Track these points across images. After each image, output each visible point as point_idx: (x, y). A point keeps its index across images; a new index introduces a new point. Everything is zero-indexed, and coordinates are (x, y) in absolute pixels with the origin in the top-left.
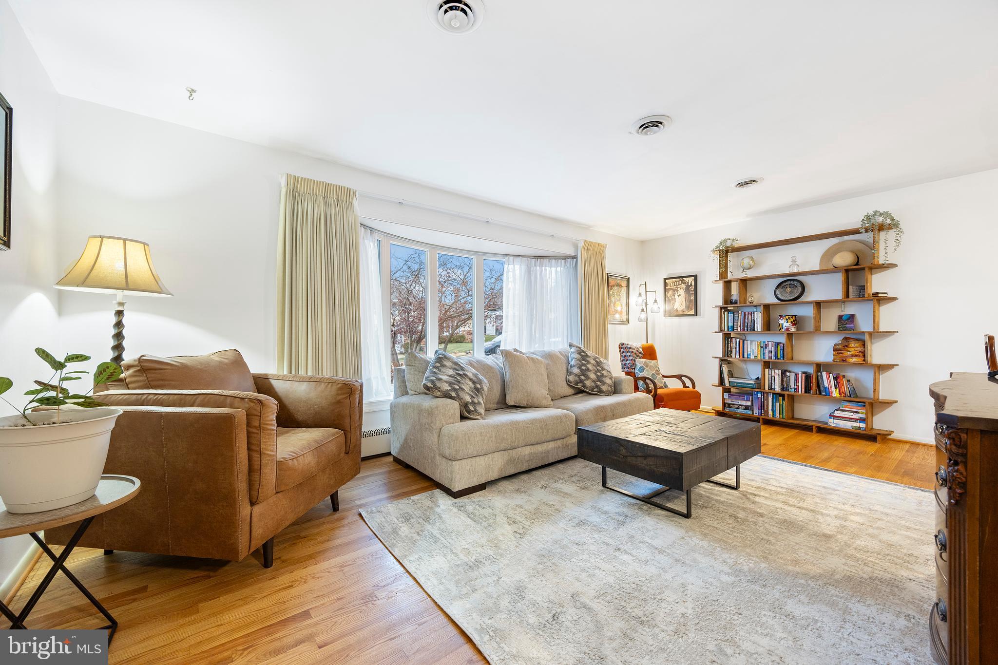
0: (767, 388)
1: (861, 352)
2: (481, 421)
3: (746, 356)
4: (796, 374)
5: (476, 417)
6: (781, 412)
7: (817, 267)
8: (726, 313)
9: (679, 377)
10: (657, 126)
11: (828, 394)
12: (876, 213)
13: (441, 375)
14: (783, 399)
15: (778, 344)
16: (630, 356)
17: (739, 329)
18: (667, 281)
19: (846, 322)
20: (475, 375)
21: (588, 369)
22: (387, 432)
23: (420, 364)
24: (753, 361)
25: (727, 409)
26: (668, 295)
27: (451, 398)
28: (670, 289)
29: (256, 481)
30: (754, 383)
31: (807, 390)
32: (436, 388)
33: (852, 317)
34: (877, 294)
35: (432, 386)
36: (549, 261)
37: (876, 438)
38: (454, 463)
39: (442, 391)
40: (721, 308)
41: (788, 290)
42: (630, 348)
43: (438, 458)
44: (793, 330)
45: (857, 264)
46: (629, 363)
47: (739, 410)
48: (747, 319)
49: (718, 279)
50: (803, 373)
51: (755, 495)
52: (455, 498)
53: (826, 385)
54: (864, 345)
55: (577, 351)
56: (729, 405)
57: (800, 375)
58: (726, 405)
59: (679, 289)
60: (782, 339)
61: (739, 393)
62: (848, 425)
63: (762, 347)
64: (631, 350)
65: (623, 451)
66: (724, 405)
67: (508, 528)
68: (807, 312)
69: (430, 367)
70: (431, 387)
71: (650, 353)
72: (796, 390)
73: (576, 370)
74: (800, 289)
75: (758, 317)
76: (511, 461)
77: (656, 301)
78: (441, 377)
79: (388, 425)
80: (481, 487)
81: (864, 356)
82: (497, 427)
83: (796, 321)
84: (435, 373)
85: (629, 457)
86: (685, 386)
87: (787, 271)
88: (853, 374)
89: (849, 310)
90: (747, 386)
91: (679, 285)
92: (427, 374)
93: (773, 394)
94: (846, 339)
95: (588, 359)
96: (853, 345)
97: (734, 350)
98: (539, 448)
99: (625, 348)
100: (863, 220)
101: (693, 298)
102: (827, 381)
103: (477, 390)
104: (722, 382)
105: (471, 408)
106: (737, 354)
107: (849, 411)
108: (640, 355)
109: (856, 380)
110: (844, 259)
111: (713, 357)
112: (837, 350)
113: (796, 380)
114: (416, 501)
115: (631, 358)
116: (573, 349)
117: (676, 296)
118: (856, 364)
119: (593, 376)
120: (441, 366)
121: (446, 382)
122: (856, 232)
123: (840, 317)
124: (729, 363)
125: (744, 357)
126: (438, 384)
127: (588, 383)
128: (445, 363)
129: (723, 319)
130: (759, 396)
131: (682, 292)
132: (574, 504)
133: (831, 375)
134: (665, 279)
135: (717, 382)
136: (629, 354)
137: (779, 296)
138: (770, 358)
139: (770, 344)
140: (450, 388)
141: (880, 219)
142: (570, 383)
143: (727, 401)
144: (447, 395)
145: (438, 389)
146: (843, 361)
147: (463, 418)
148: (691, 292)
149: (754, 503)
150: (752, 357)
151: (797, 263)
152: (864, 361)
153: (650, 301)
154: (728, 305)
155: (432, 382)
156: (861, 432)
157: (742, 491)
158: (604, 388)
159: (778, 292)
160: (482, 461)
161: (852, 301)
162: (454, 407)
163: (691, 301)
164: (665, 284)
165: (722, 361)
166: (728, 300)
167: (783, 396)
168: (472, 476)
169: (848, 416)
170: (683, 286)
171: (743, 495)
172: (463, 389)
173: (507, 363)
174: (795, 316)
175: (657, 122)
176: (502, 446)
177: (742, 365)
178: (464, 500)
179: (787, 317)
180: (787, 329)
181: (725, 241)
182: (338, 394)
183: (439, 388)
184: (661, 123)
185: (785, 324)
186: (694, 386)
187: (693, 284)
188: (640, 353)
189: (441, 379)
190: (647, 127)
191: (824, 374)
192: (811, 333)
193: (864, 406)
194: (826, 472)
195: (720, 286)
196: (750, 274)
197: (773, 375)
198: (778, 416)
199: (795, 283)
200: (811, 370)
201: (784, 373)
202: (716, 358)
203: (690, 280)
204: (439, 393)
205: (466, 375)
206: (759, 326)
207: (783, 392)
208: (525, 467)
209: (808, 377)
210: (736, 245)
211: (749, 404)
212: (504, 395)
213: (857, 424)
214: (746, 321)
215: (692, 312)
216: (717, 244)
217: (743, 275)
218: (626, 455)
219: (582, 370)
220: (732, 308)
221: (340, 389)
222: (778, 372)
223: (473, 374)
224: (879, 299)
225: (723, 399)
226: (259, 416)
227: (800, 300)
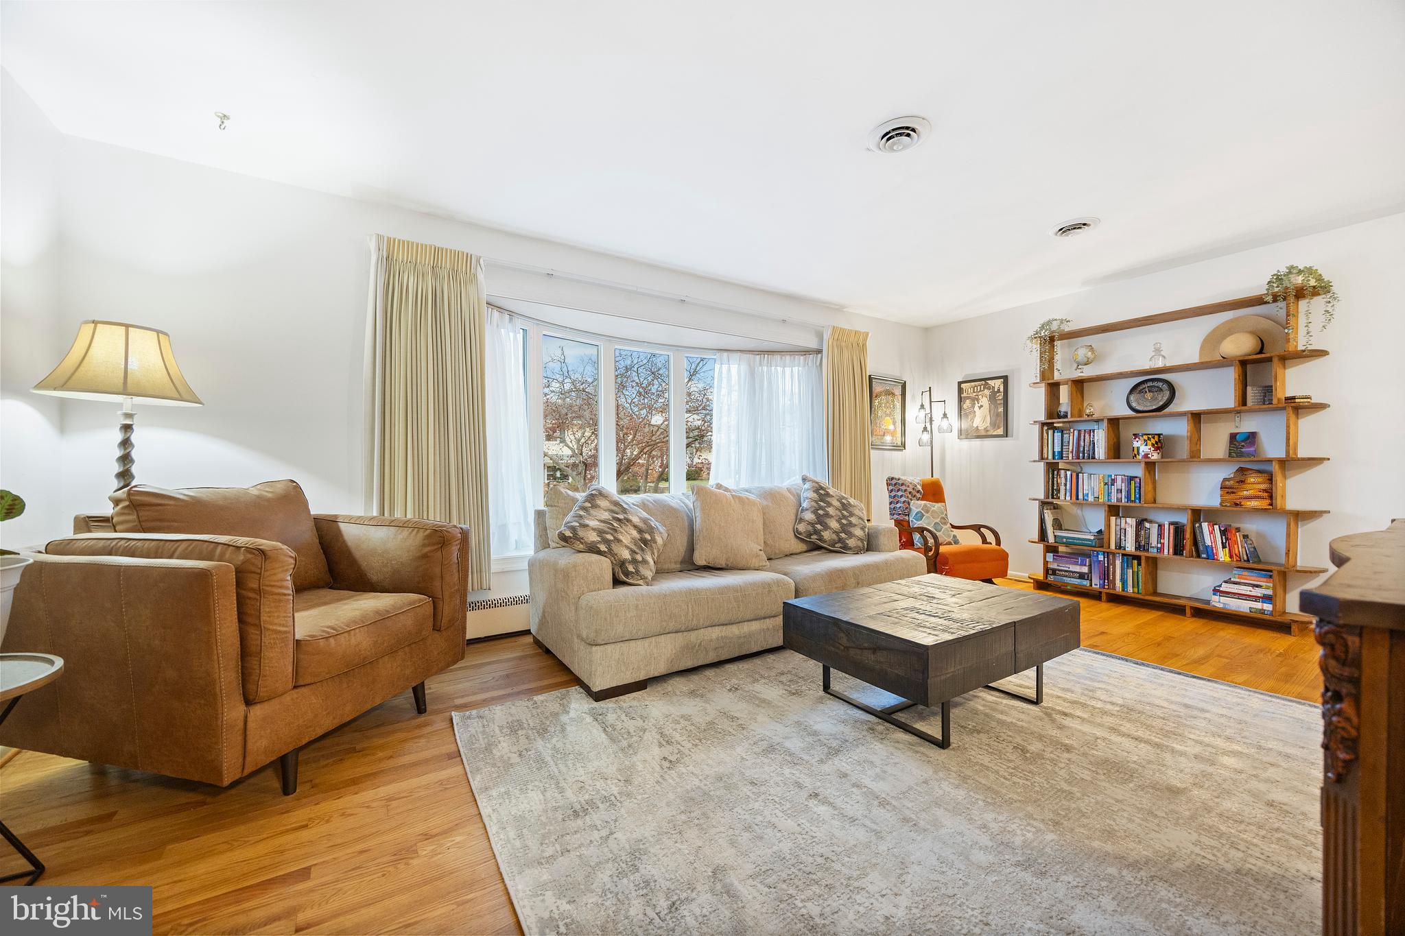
0: (1113, 546)
1: (1265, 491)
2: (644, 589)
3: (1081, 497)
4: (1159, 526)
5: (636, 582)
6: (1136, 584)
7: (1195, 358)
8: (1050, 432)
9: (977, 528)
10: (908, 135)
11: (1211, 556)
12: (1291, 270)
13: (588, 519)
14: (1139, 564)
15: (1131, 478)
16: (901, 496)
17: (1070, 455)
18: (963, 386)
19: (1242, 445)
20: (645, 521)
21: (827, 515)
24: (1091, 504)
25: (1051, 578)
26: (965, 406)
27: (599, 552)
28: (968, 398)
29: (255, 669)
30: (1092, 538)
31: (1178, 550)
32: (576, 537)
33: (1252, 437)
34: (1294, 398)
35: (571, 535)
36: (781, 358)
37: (1290, 627)
38: (594, 648)
39: (586, 543)
40: (1043, 424)
41: (1149, 395)
42: (902, 484)
43: (576, 640)
44: (1155, 456)
45: (1261, 352)
46: (900, 507)
47: (1069, 579)
48: (1082, 440)
49: (1039, 381)
50: (1171, 524)
51: (1065, 714)
52: (596, 700)
53: (1208, 543)
54: (1271, 480)
55: (813, 487)
56: (1054, 572)
57: (1167, 526)
58: (1050, 572)
59: (980, 397)
60: (1138, 471)
61: (1070, 554)
62: (1243, 606)
63: (1106, 484)
64: (903, 488)
65: (844, 641)
66: (1047, 571)
67: (656, 751)
68: (1177, 428)
69: (576, 508)
70: (570, 537)
71: (933, 492)
72: (1160, 550)
73: (809, 516)
74: (1167, 394)
75: (1101, 437)
76: (689, 648)
77: (945, 415)
78: (587, 522)
80: (640, 686)
81: (1271, 497)
82: (663, 597)
83: (1161, 443)
84: (581, 516)
85: (851, 649)
86: (984, 541)
87: (1147, 365)
88: (1252, 526)
89: (1247, 425)
90: (1082, 543)
91: (980, 391)
92: (568, 518)
93: (1123, 555)
94: (1241, 470)
95: (828, 499)
96: (1252, 480)
97: (1062, 488)
98: (735, 630)
99: (895, 484)
100: (1269, 282)
101: (1001, 410)
102: (1210, 535)
103: (645, 542)
104: (1043, 536)
105: (631, 568)
106: (1068, 494)
107: (1245, 584)
108: (918, 495)
109: (1260, 535)
110: (1238, 345)
111: (1030, 499)
112: (1227, 488)
113: (1160, 535)
114: (539, 703)
115: (903, 499)
116: (807, 485)
117: (976, 408)
118: (1256, 510)
119: (834, 524)
120: (592, 507)
121: (594, 529)
122: (1258, 301)
123: (1233, 437)
124: (1056, 507)
125: (1077, 499)
126: (581, 533)
127: (827, 535)
128: (599, 502)
129: (1045, 441)
130: (1101, 558)
131: (984, 401)
132: (771, 717)
133: (1216, 527)
134: (960, 383)
135: (1036, 536)
136: (900, 493)
137: (1134, 405)
138: (1119, 500)
139: (1119, 478)
140: (599, 539)
141: (1299, 280)
142: (800, 534)
143: (1050, 566)
144: (593, 549)
145: (580, 539)
146: (1236, 504)
147: (617, 582)
148: (998, 402)
149: (1061, 727)
150: (1091, 499)
151: (1162, 353)
152: (1271, 504)
153: (937, 415)
154: (1053, 420)
155: (573, 529)
156: (1268, 617)
157: (1045, 708)
158: (851, 542)
159: (1132, 398)
160: (639, 647)
161: (1251, 411)
162: (603, 566)
163: (998, 415)
164: (960, 390)
165: (1043, 504)
166: (1053, 411)
167: (1138, 558)
168: (623, 668)
169: (1244, 592)
170: (987, 392)
171: (1046, 714)
172: (619, 541)
173: (698, 504)
174: (1159, 435)
175: (907, 128)
176: (672, 626)
177: (1076, 511)
178: (609, 704)
179: (1146, 437)
180: (1146, 456)
181: (1049, 322)
183: (582, 539)
184: (914, 130)
185: (1144, 448)
186: (998, 543)
187: (1002, 390)
188: (918, 492)
189: (587, 526)
190: (893, 137)
191: (1205, 525)
192: (1183, 461)
193: (1271, 577)
194: (1194, 680)
195: (1041, 391)
196: (1087, 372)
197: (1123, 526)
198: (1130, 589)
199: (1160, 384)
200: (1184, 519)
201: (1140, 524)
202: (1034, 500)
203: (998, 384)
204: (581, 546)
205: (628, 520)
206: (1101, 452)
207: (1138, 553)
208: (711, 657)
209: (1179, 530)
210: (1067, 328)
211: (1085, 570)
212: (691, 549)
213: (1258, 605)
214: (1082, 443)
215: (1000, 431)
216: (1036, 327)
217: (1077, 375)
218: (848, 645)
219: (818, 516)
220: (1061, 425)
221: (428, 537)
222: (1132, 522)
223: (640, 518)
224: (1297, 407)
225: (1046, 563)
226: (258, 573)
227: (1167, 410)
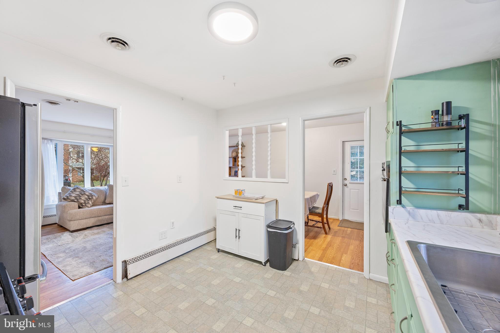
2: (87, 209)
5: (85, 207)
13: (72, 194)
20: (90, 194)
22: (55, 215)
27: (75, 201)
38: (71, 222)
39: (71, 200)
43: (67, 221)
52: (72, 233)
69: (69, 192)
70: (66, 199)
76: (99, 221)
78: (72, 195)
79: (55, 213)
80: (84, 229)
84: (70, 194)
89: (237, 169)
92: (66, 194)
100: (237, 143)
103: (90, 199)
105: (84, 204)
120: (74, 191)
121: (73, 196)
123: (235, 171)
126: (69, 198)
128: (76, 190)
140: (75, 199)
144: (73, 201)
145: (69, 199)
147: (79, 208)
155: (67, 197)
160: (84, 221)
162: (76, 204)
168: (79, 225)
172: (81, 199)
173: (108, 189)
176: (93, 216)
178: (75, 233)
189: (72, 196)
204: (69, 200)
205: (85, 194)
208: (105, 222)
212: (105, 199)
223: (89, 193)
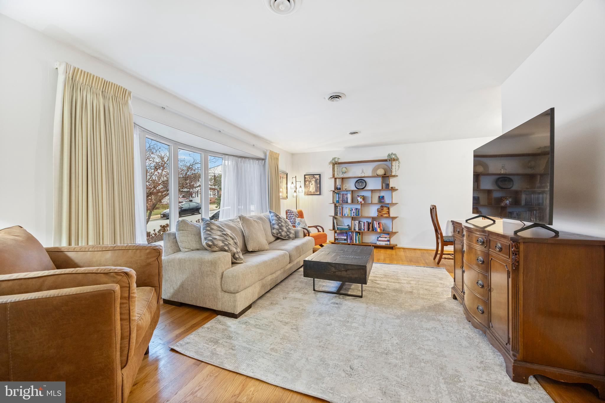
0: (353, 230)
1: (388, 212)
3: (344, 215)
4: (364, 223)
5: (240, 262)
6: (359, 241)
7: (371, 175)
8: (335, 194)
9: (316, 227)
10: (338, 98)
11: (376, 231)
12: (392, 154)
13: (214, 235)
14: (360, 234)
15: (357, 209)
16: (293, 217)
17: (341, 202)
18: (306, 176)
19: (381, 199)
20: (231, 234)
21: (282, 226)
23: (192, 229)
24: (346, 217)
25: (336, 241)
26: (307, 184)
27: (225, 251)
28: (308, 181)
29: (126, 347)
30: (348, 227)
31: (369, 229)
32: (214, 245)
33: (383, 197)
34: (392, 187)
35: (212, 244)
37: (393, 248)
38: (237, 294)
39: (219, 247)
40: (334, 191)
41: (360, 184)
42: (293, 212)
43: (220, 293)
44: (363, 202)
45: (385, 175)
46: (292, 221)
47: (341, 241)
48: (344, 197)
49: (332, 177)
50: (367, 222)
51: (376, 280)
52: (236, 318)
53: (376, 227)
54: (389, 209)
55: (275, 215)
56: (337, 239)
57: (366, 223)
58: (336, 239)
59: (312, 181)
60: (359, 207)
61: (340, 233)
62: (383, 244)
63: (350, 211)
64: (293, 213)
65: (333, 269)
66: (335, 239)
68: (367, 194)
69: (203, 231)
71: (301, 215)
72: (364, 230)
73: (276, 227)
74: (365, 184)
75: (349, 196)
76: (263, 286)
77: (301, 187)
78: (214, 237)
80: (249, 307)
81: (389, 213)
83: (364, 198)
85: (336, 272)
86: (319, 231)
87: (360, 175)
88: (383, 221)
89: (382, 194)
90: (344, 229)
91: (312, 179)
92: (203, 236)
93: (356, 232)
94: (382, 206)
95: (281, 219)
96: (385, 209)
97: (338, 212)
98: (274, 276)
99: (290, 212)
100: (388, 156)
101: (319, 186)
102: (376, 225)
104: (334, 229)
105: (237, 256)
106: (340, 214)
107: (384, 237)
108: (297, 216)
109: (385, 224)
110: (381, 172)
111: (329, 216)
112: (379, 211)
113: (364, 225)
114: (210, 328)
115: (293, 218)
116: (272, 214)
117: (310, 185)
118: (386, 217)
119: (285, 229)
121: (220, 240)
122: (386, 161)
123: (379, 197)
124: (336, 218)
125: (343, 215)
126: (216, 242)
127: (283, 233)
128: (212, 227)
129: (334, 197)
130: (350, 233)
131: (313, 182)
133: (377, 222)
134: (305, 175)
135: (332, 228)
136: (292, 216)
137: (357, 186)
138: (354, 215)
139: (354, 209)
140: (223, 244)
141: (393, 156)
142: (274, 234)
143: (336, 237)
144: (222, 250)
146: (382, 216)
147: (233, 263)
148: (318, 183)
149: (378, 284)
150: (346, 215)
151: (364, 172)
152: (389, 216)
153: (298, 187)
154: (337, 190)
155: (211, 241)
156: (389, 246)
157: (370, 280)
158: (291, 236)
159: (356, 185)
160: (250, 290)
161: (384, 190)
162: (228, 256)
163: (318, 187)
164: (305, 178)
165: (334, 217)
166: (336, 188)
167: (359, 233)
168: (246, 301)
169: (383, 240)
170: (314, 179)
171: (372, 281)
172: (230, 244)
173: (244, 225)
174: (364, 196)
175: (339, 96)
176: (260, 277)
177: (341, 219)
178: (242, 318)
179: (361, 197)
180: (361, 202)
181: (335, 158)
182: (148, 258)
183: (217, 245)
184: (340, 97)
185: (360, 200)
186: (323, 231)
187: (319, 179)
188: (297, 215)
189: (216, 239)
190: (334, 98)
191: (375, 222)
192: (370, 203)
193: (389, 235)
194: (389, 265)
195: (333, 180)
196: (345, 176)
197: (355, 223)
198: (357, 242)
199: (363, 181)
200: (370, 221)
201: (359, 222)
202: (331, 216)
203: (317, 177)
204: (217, 249)
205: (228, 234)
206: (349, 201)
207: (359, 231)
209: (369, 224)
210: (340, 161)
211: (346, 238)
212: (245, 245)
213: (387, 243)
214: (344, 198)
215: (318, 193)
216: (331, 159)
217: (342, 176)
218: (335, 271)
219: (280, 226)
220: (337, 192)
221: (149, 253)
222: (357, 222)
224: (393, 189)
225: (335, 236)
226: (127, 287)
227: (364, 189)
